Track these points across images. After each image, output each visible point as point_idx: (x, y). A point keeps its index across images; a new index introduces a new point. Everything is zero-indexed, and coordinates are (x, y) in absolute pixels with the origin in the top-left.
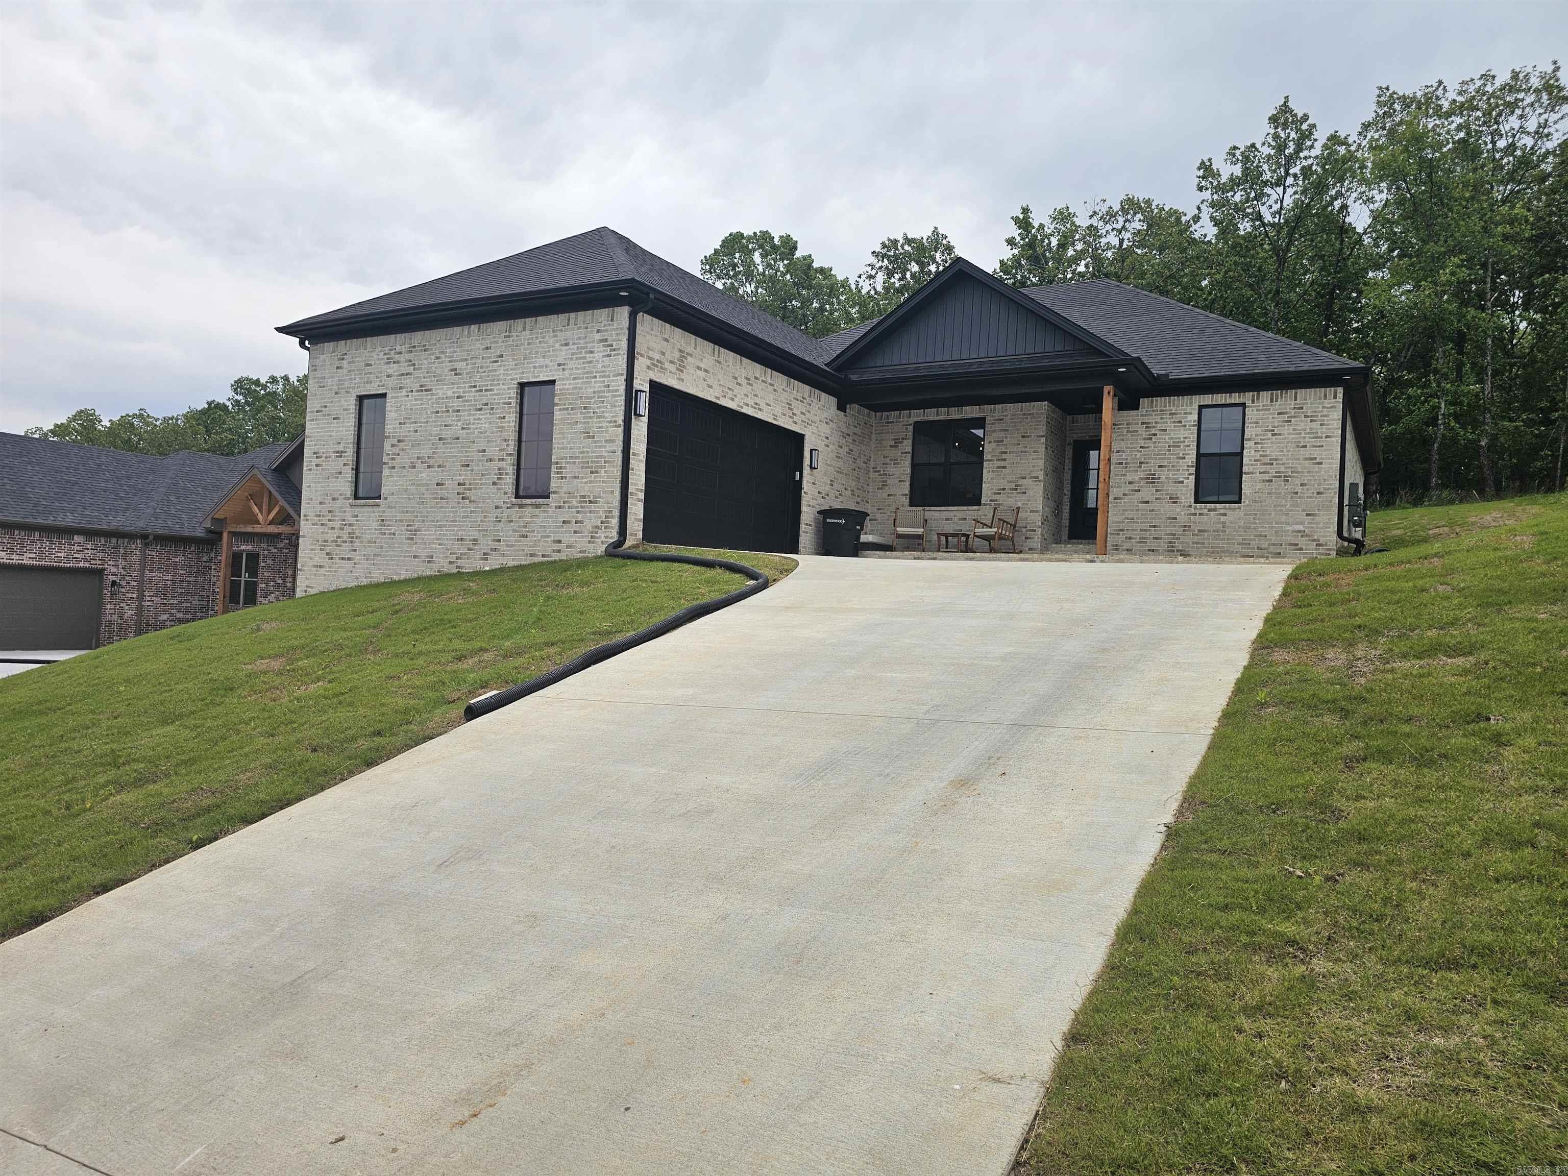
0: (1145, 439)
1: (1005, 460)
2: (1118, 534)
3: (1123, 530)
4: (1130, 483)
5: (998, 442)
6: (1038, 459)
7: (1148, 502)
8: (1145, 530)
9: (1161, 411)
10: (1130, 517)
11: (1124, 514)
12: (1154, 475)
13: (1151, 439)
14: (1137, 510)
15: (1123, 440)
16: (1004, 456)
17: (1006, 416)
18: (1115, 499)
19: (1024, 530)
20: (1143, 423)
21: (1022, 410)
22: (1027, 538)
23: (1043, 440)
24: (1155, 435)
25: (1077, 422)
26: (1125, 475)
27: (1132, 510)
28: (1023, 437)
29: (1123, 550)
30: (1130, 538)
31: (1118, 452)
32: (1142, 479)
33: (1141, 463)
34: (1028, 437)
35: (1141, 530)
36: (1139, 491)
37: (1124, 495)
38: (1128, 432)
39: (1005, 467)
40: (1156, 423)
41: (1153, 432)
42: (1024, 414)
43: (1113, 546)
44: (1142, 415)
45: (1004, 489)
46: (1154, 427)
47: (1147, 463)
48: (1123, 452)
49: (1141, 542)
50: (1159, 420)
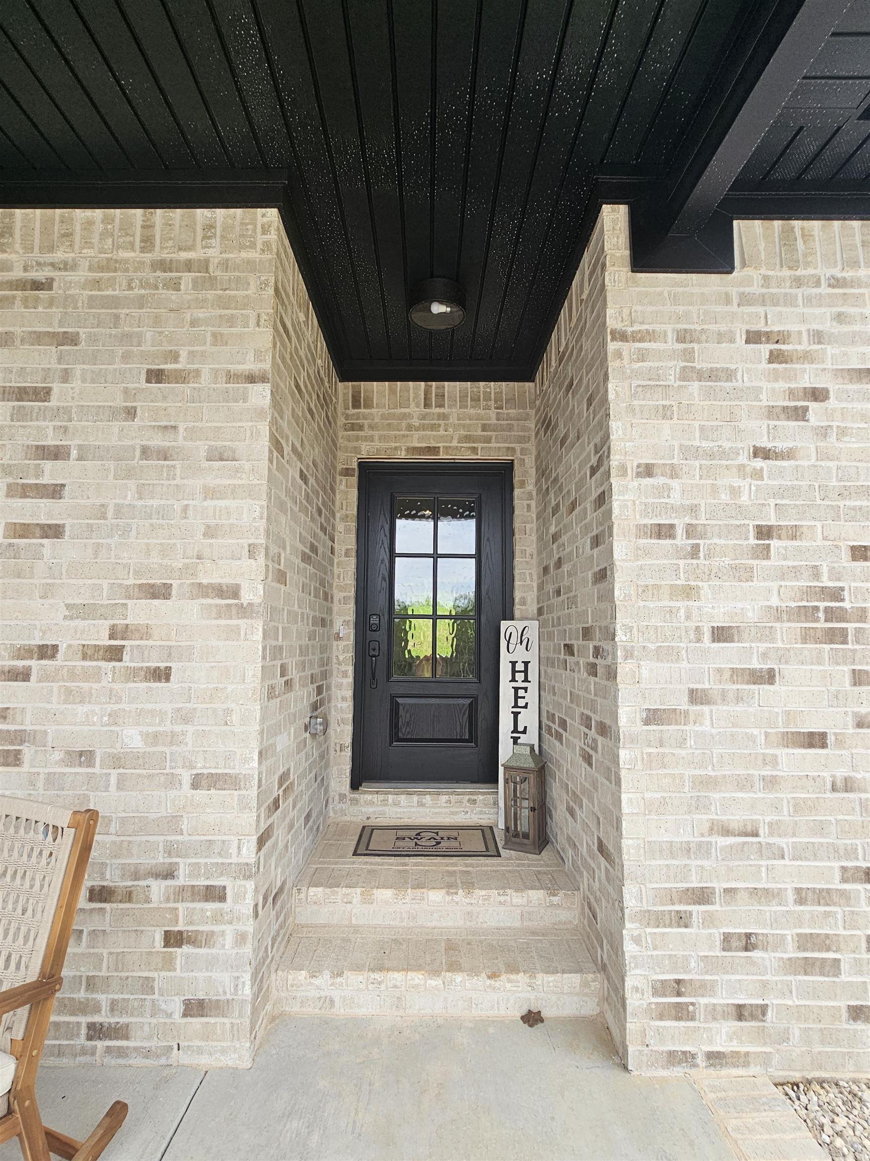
0: (771, 412)
1: (55, 491)
2: (682, 920)
3: (702, 896)
4: (721, 634)
5: (22, 394)
6: (234, 492)
7: (817, 740)
8: (823, 896)
9: (836, 283)
10: (736, 818)
11: (700, 805)
12: (836, 594)
13: (800, 414)
14: (771, 783)
15: (665, 413)
16: (51, 473)
17: (65, 266)
18: (653, 717)
19: (158, 888)
20: (753, 338)
21: (148, 242)
22: (174, 939)
23: (261, 395)
24: (818, 395)
25: (369, 405)
26: (689, 592)
27: (745, 783)
28: (156, 376)
29: (714, 1013)
30: (748, 943)
31: (648, 471)
32: (778, 614)
33: (764, 532)
34: (181, 377)
35: (801, 896)
36: (769, 677)
37: (696, 696)
38: (685, 375)
39: (54, 531)
40: (818, 337)
41: (807, 381)
42: (163, 266)
43: (660, 988)
44: (745, 300)
45: (47, 652)
46: (807, 357)
47: (794, 533)
48: (674, 472)
49: (807, 967)
50: (829, 326)
